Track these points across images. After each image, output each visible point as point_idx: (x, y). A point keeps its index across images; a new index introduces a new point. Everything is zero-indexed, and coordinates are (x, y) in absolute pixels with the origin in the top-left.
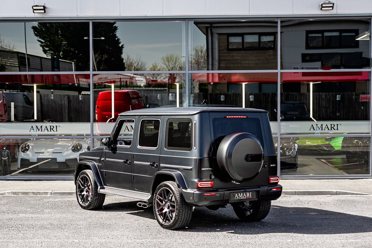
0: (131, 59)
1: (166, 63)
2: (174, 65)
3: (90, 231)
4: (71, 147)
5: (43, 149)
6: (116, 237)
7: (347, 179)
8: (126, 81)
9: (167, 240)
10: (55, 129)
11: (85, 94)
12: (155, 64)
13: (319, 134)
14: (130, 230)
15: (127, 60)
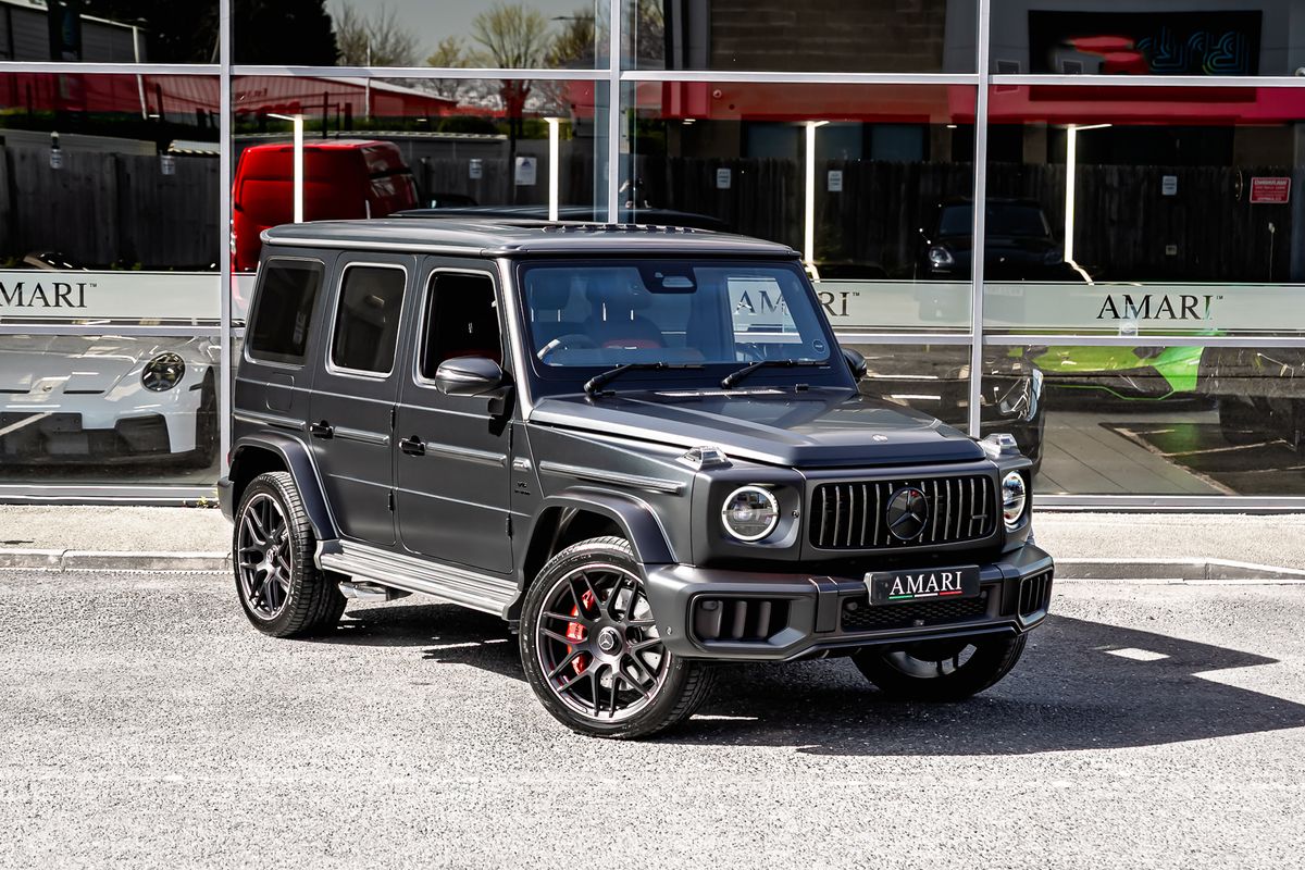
0: (360, 21)
1: (490, 39)
2: (523, 50)
3: (229, 733)
4: (141, 370)
5: (23, 377)
6: (342, 762)
7: (1242, 512)
8: (348, 107)
9: (555, 778)
10: (74, 297)
11: (183, 154)
12: (449, 44)
13: (1133, 333)
14: (396, 732)
15: (346, 24)
